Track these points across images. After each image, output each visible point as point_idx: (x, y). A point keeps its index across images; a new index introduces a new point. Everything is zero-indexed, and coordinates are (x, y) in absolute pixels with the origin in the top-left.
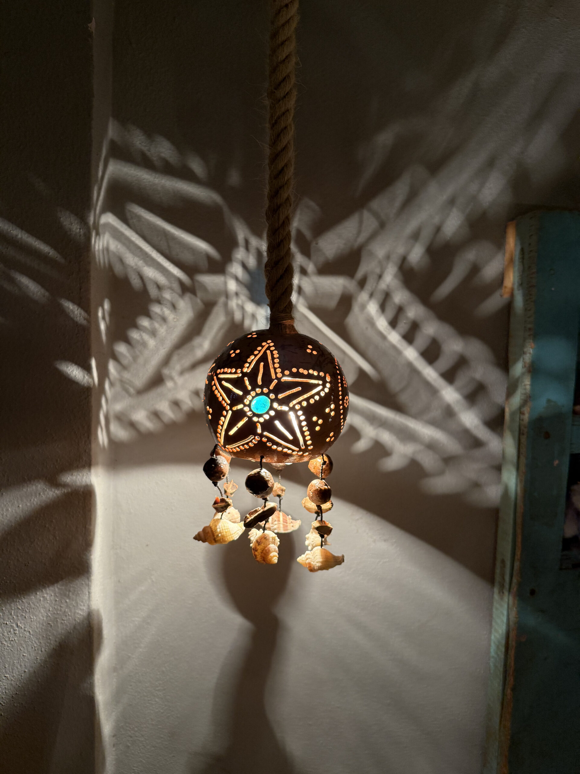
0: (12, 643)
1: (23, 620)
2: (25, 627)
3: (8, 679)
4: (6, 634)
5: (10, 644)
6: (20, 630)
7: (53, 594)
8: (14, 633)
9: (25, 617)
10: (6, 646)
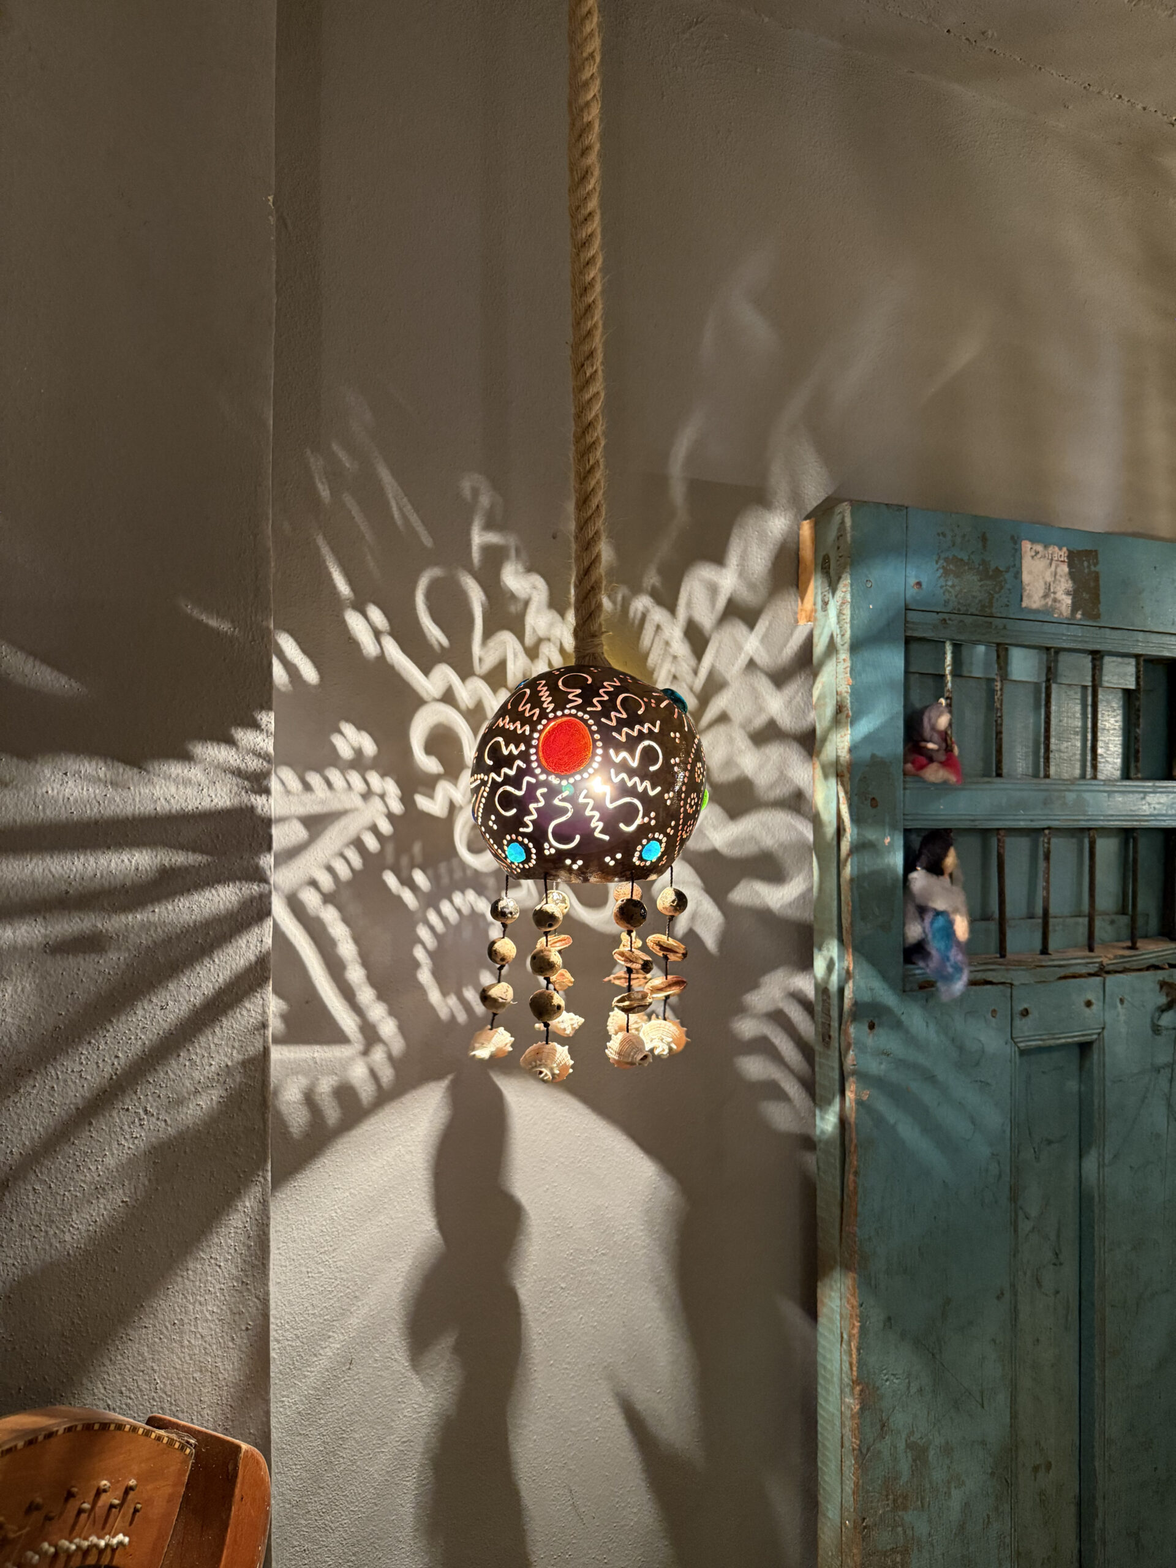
0: (136, 1142)
1: (155, 1101)
2: (158, 1114)
3: (127, 1205)
4: (126, 1127)
5: (134, 1143)
6: (151, 1119)
7: (206, 1055)
8: (141, 1125)
9: (159, 1096)
10: (126, 1148)
